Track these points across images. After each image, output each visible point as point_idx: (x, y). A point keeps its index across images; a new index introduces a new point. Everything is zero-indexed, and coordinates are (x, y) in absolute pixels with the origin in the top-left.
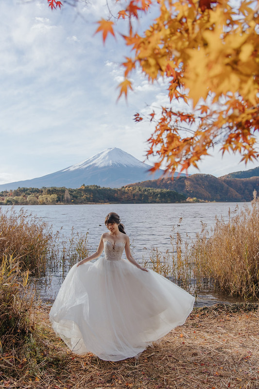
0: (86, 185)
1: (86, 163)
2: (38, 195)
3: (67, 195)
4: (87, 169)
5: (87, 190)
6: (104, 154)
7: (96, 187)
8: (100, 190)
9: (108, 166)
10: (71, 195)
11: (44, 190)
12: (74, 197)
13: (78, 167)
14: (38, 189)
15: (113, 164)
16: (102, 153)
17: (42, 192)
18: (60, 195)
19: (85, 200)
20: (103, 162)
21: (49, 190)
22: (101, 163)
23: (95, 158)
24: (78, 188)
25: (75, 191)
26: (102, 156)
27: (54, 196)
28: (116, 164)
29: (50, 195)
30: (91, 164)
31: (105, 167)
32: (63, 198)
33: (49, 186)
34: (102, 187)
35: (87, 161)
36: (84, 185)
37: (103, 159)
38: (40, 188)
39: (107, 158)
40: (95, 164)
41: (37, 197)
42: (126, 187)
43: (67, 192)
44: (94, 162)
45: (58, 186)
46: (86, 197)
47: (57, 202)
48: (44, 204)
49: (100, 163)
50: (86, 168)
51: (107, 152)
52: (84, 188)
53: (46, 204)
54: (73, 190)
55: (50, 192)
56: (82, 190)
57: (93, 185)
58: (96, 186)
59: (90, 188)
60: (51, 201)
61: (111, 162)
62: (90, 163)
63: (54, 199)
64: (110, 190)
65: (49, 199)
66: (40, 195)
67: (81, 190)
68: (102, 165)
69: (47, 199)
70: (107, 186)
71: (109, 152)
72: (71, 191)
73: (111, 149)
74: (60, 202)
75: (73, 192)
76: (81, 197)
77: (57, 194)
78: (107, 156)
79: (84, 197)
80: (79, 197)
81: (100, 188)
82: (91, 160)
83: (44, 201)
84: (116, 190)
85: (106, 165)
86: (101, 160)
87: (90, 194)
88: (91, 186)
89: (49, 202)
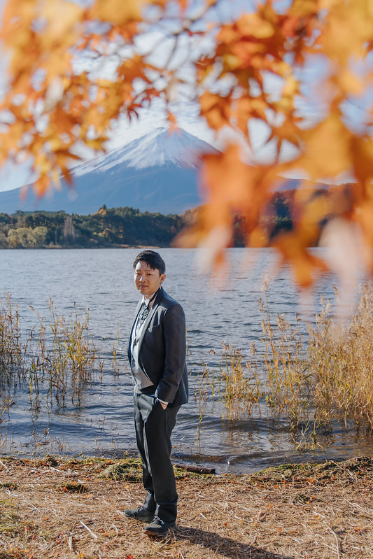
0: (109, 207)
1: (110, 159)
2: (6, 227)
3: (69, 230)
4: (112, 173)
5: (111, 217)
6: (148, 140)
7: (130, 213)
8: (138, 217)
9: (156, 167)
10: (77, 228)
11: (18, 217)
12: (84, 232)
13: (93, 168)
14: (6, 215)
15: (166, 162)
16: (143, 138)
17: (15, 221)
18: (54, 229)
19: (106, 239)
20: (145, 158)
21: (30, 218)
22: (141, 160)
23: (127, 149)
24: (92, 215)
25: (85, 219)
26: (142, 145)
27: (41, 231)
28: (174, 162)
29: (33, 228)
30: (120, 161)
31: (149, 169)
32: (60, 233)
33: (30, 208)
34: (143, 211)
36: (105, 207)
37: (145, 150)
38: (10, 212)
39: (154, 149)
40: (129, 161)
41: (6, 233)
42: (195, 211)
43: (68, 222)
44: (125, 158)
45: (50, 207)
46: (110, 234)
47: (48, 243)
48: (19, 247)
49: (139, 159)
50: (110, 170)
51: (155, 135)
52: (104, 213)
53: (24, 248)
54: (82, 217)
55: (33, 221)
56: (101, 218)
57: (123, 206)
58: (131, 209)
59: (117, 213)
60: (35, 241)
61: (162, 158)
62: (118, 159)
63: (40, 236)
64: (160, 217)
65: (30, 237)
66: (11, 228)
67: (98, 217)
68: (144, 165)
69: (25, 236)
70: (154, 210)
71: (158, 137)
72: (77, 220)
73: (163, 128)
74: (54, 244)
75: (81, 222)
76: (98, 233)
77: (46, 226)
78: (153, 144)
79: (104, 233)
80: (95, 233)
81: (140, 215)
82: (119, 153)
83: (21, 241)
84: (174, 218)
85: (153, 164)
86: (142, 153)
87: (117, 227)
88: (120, 209)
89: (30, 242)
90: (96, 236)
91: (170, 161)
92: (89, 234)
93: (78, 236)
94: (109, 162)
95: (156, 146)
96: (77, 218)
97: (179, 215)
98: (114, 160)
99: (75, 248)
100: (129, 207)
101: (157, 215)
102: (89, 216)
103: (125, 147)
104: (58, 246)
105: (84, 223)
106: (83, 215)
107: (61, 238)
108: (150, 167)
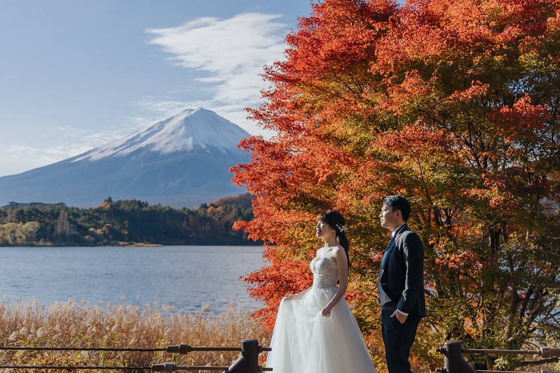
0: (115, 200)
1: (131, 142)
3: (63, 226)
5: (115, 211)
6: (175, 122)
7: (136, 207)
8: (146, 212)
9: (182, 152)
10: (72, 223)
12: (80, 228)
13: (111, 152)
15: (195, 146)
16: (170, 120)
18: (47, 224)
19: (105, 236)
20: (171, 142)
22: (166, 144)
23: (152, 132)
25: (85, 213)
26: (169, 127)
27: (31, 226)
28: (203, 146)
29: (24, 223)
30: (143, 144)
32: (53, 229)
34: (152, 204)
35: (133, 139)
36: (110, 200)
37: (172, 133)
39: (182, 132)
40: (153, 145)
42: (211, 205)
43: (63, 217)
44: (150, 141)
46: (111, 230)
47: (38, 241)
48: (5, 244)
49: (164, 143)
50: (132, 154)
52: (108, 206)
53: (10, 245)
54: (82, 211)
56: (104, 212)
57: (130, 198)
58: (139, 202)
59: (122, 206)
60: (24, 237)
61: (190, 141)
62: (140, 142)
63: (31, 232)
64: (171, 212)
65: (19, 233)
67: (100, 210)
68: (169, 149)
69: (13, 232)
71: (186, 119)
72: (74, 214)
74: (46, 241)
75: (80, 217)
76: (96, 229)
77: (39, 221)
78: (181, 127)
79: (104, 229)
80: (91, 229)
81: (147, 209)
82: (142, 136)
83: (8, 237)
84: (186, 212)
85: (179, 149)
86: (168, 137)
87: (121, 222)
88: (126, 202)
89: (18, 239)
90: (93, 232)
91: (199, 146)
92: (85, 230)
93: (72, 232)
94: (130, 146)
95: (183, 128)
96: (76, 212)
97: (191, 209)
98: (136, 143)
99: (68, 245)
100: (137, 200)
101: (167, 209)
102: (91, 209)
103: (149, 129)
104: (49, 244)
105: (83, 217)
106: (84, 208)
107: (54, 234)
108: (177, 151)
